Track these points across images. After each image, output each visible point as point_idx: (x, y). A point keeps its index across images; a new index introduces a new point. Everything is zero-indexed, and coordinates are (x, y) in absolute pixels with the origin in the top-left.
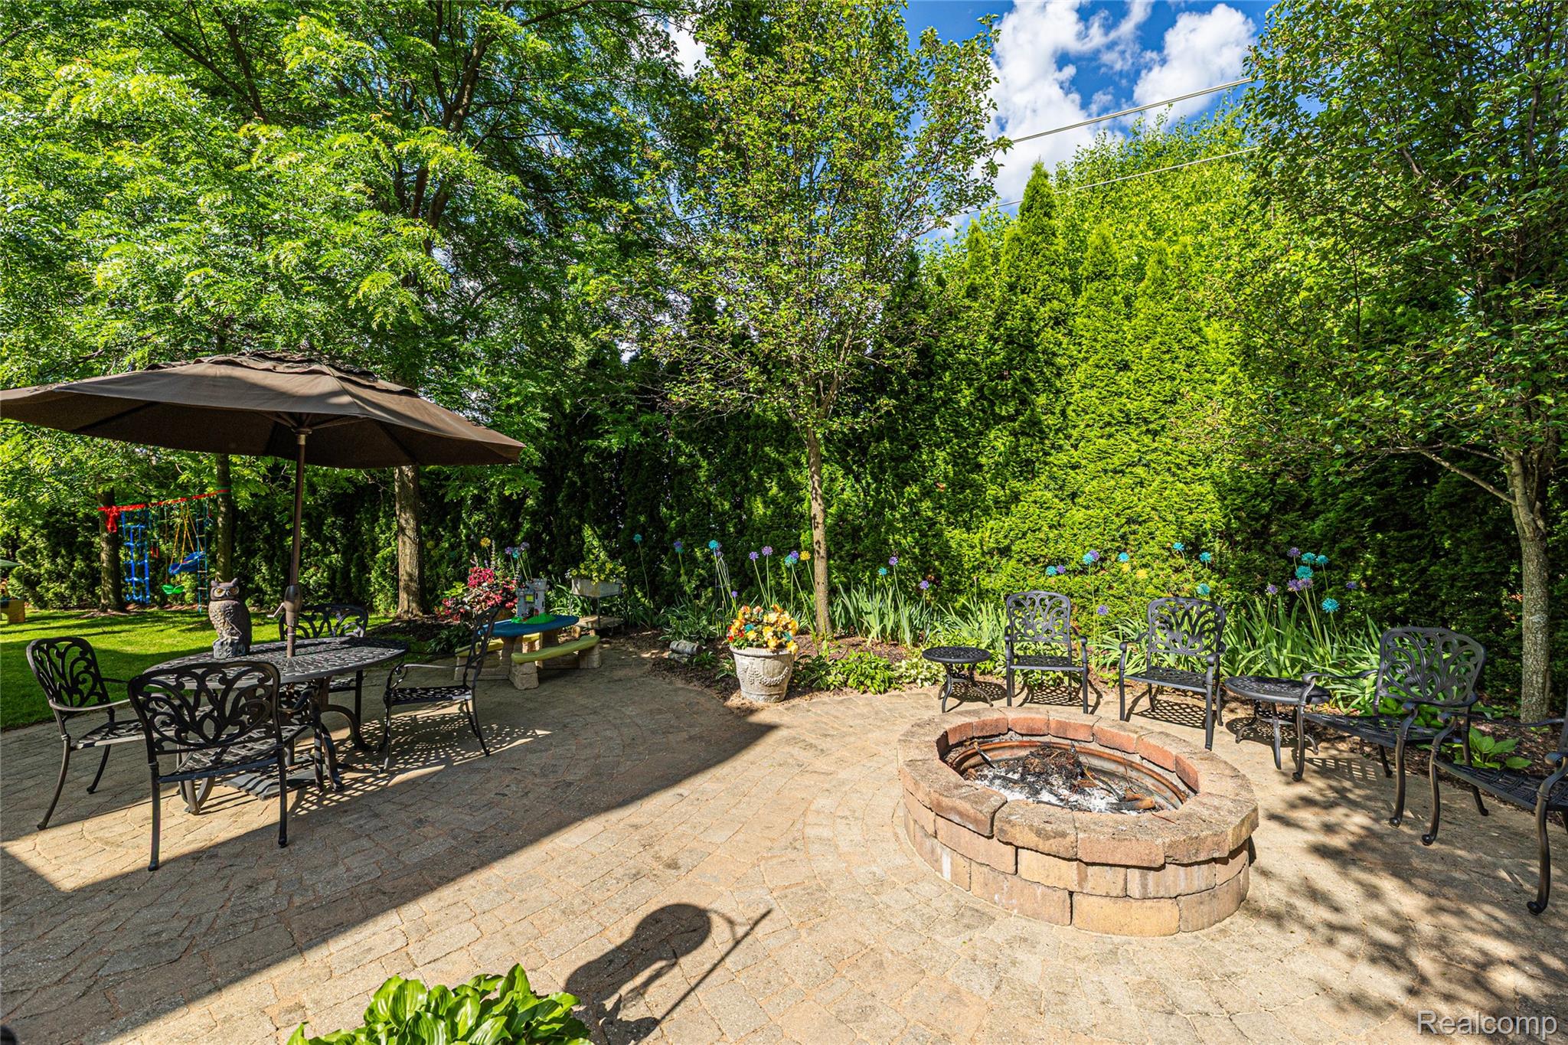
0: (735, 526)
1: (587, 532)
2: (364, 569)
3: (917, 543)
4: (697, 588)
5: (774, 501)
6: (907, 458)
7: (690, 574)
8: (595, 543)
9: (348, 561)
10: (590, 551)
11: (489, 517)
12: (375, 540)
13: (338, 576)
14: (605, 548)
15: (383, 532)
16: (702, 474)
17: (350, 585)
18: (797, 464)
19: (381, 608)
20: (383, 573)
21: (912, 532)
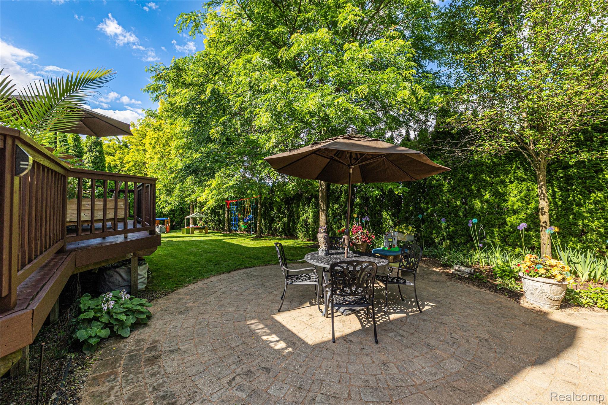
0: (463, 213)
1: (385, 213)
2: (295, 223)
3: (602, 226)
4: (441, 240)
5: (487, 201)
6: (592, 178)
7: (438, 233)
8: (388, 218)
9: (289, 221)
10: (385, 221)
11: (341, 206)
12: (298, 214)
13: (286, 225)
14: (392, 220)
15: (301, 211)
16: (445, 189)
17: (290, 229)
18: (503, 182)
19: (300, 237)
20: (302, 225)
21: (599, 219)
